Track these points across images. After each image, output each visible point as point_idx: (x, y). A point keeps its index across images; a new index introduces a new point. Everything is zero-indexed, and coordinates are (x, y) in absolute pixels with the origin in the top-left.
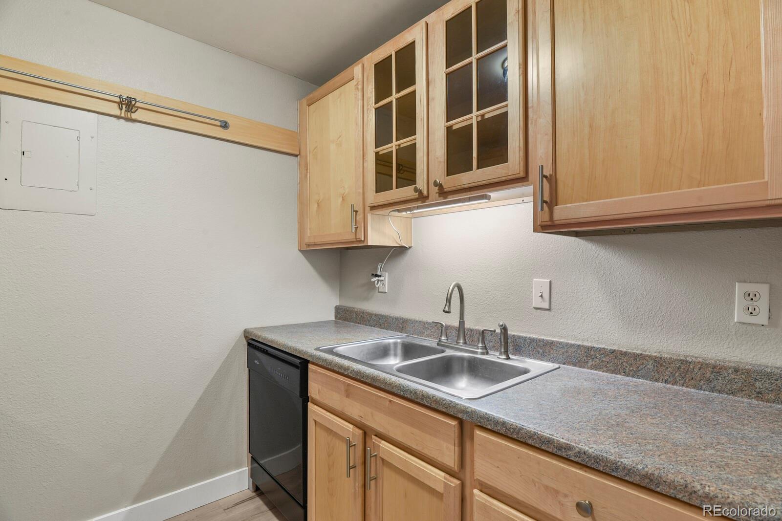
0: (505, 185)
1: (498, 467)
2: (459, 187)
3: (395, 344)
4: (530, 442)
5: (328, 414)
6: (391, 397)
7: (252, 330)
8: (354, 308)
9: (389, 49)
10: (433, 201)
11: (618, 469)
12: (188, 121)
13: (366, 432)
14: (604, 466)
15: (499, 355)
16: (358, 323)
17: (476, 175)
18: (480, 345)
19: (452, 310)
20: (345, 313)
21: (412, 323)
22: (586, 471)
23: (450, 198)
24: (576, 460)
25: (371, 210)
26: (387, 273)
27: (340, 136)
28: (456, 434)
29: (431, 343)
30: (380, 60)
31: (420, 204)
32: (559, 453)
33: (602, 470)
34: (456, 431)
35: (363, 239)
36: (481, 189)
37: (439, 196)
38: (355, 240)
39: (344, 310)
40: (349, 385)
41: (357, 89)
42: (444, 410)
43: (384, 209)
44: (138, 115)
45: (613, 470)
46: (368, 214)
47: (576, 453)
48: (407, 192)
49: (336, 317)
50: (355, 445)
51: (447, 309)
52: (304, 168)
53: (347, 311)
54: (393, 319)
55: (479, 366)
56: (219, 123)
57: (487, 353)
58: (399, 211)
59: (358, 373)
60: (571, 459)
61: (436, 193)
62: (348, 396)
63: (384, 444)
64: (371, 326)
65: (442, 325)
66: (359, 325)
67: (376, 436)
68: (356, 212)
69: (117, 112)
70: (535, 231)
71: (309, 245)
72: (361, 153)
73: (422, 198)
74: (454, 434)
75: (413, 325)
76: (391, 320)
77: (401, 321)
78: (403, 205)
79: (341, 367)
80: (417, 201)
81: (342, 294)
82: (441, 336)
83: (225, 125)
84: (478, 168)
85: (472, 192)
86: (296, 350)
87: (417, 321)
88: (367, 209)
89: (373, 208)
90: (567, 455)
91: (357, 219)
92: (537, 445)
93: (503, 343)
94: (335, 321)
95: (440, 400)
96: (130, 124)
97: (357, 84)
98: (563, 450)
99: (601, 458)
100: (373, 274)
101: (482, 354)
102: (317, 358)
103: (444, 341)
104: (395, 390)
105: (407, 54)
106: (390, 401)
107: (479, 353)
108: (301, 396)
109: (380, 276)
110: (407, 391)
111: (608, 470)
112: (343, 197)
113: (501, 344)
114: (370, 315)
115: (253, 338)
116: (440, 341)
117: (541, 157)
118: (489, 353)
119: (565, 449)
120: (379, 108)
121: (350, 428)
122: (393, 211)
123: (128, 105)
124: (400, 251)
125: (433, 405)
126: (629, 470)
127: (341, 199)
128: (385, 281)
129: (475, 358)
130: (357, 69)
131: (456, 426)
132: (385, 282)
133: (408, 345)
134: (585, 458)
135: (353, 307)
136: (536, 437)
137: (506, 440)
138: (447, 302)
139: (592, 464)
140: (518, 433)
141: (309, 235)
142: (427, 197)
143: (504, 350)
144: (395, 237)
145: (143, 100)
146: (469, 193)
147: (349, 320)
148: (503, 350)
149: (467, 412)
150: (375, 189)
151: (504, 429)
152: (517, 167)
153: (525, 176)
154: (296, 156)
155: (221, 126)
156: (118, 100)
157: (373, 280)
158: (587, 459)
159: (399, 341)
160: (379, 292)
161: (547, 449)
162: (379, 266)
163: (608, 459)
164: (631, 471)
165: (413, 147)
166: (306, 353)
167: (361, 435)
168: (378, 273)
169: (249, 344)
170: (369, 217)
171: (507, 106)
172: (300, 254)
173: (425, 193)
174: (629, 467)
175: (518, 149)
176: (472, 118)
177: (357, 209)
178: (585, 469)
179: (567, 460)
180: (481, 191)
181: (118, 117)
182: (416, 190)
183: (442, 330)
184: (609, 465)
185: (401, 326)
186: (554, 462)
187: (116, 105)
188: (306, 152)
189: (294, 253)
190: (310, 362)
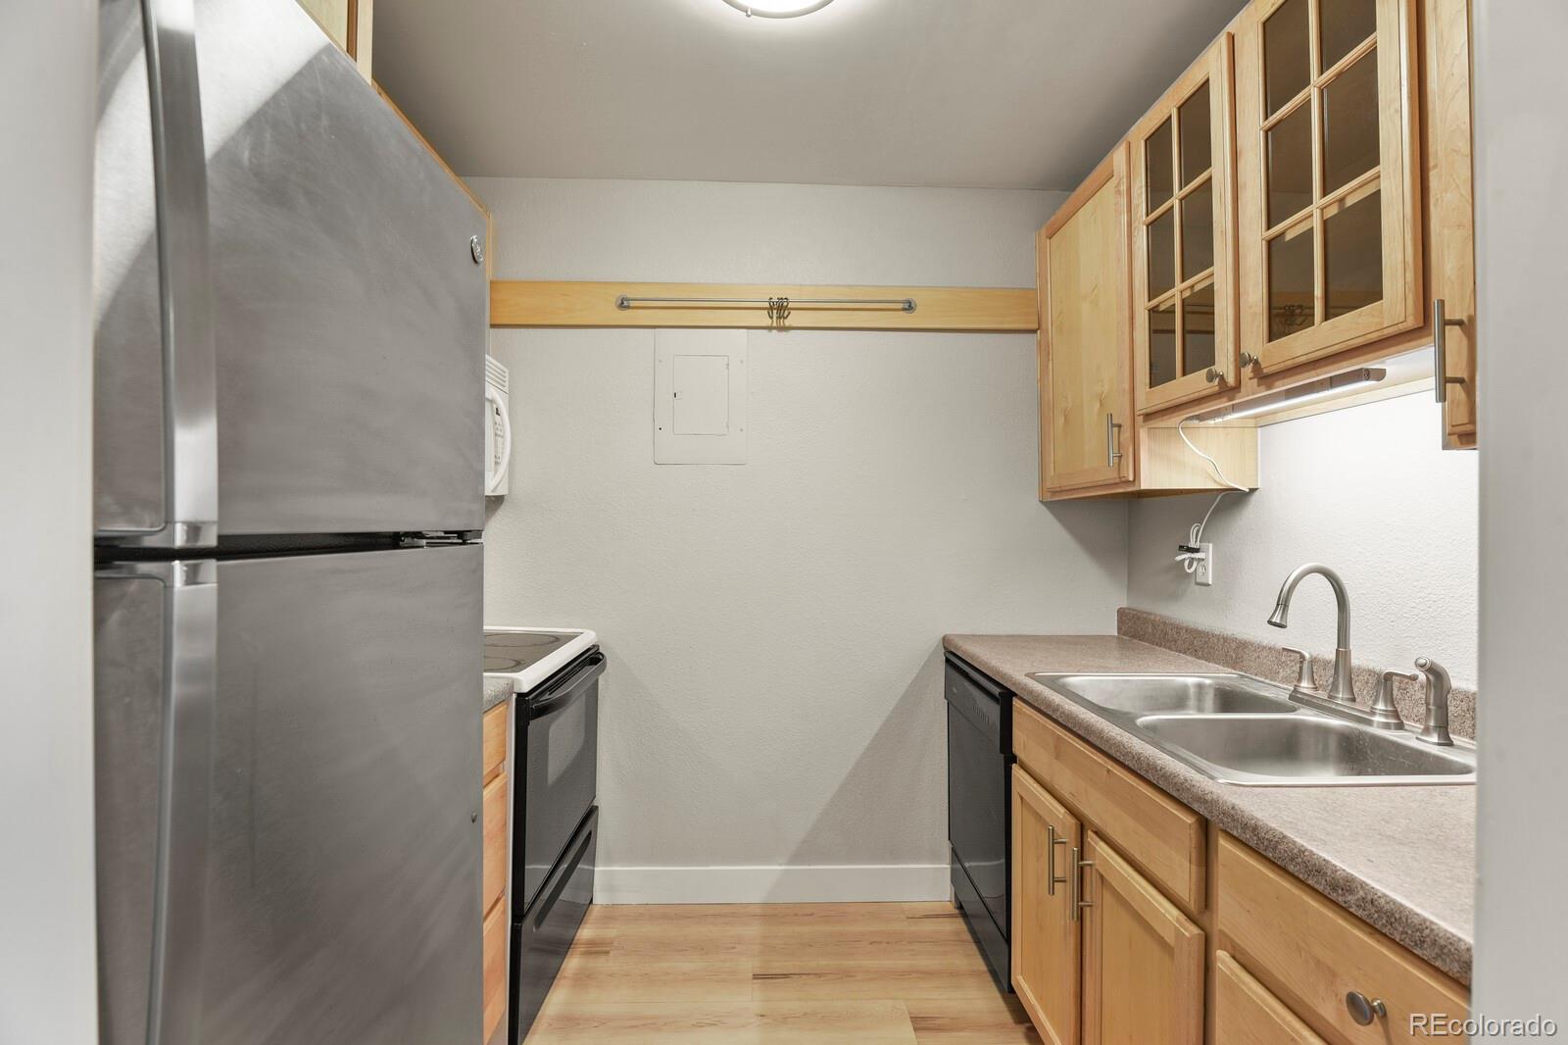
0: (1383, 349)
1: (1248, 911)
2: (1289, 363)
3: (1200, 687)
4: (1291, 868)
5: (1036, 785)
6: (1110, 765)
7: (951, 638)
8: (1150, 614)
9: (1167, 106)
10: (1248, 396)
11: (1424, 941)
12: (856, 312)
13: (1082, 825)
14: (1402, 933)
15: (1422, 734)
16: (1157, 645)
17: (1322, 335)
18: (1380, 706)
19: (1289, 624)
20: (1135, 623)
21: (1255, 651)
22: (1378, 941)
23: (1281, 386)
24: (1360, 913)
25: (1145, 421)
26: (1211, 545)
27: (1096, 286)
28: (1194, 841)
29: (1280, 692)
30: (1154, 129)
31: (1224, 403)
32: (1333, 896)
33: (1398, 940)
34: (1193, 836)
35: (1131, 479)
36: (1334, 363)
37: (1259, 385)
38: (1118, 481)
39: (1133, 617)
40: (1059, 738)
41: (1118, 192)
42: (1175, 794)
43: (1165, 418)
44: (793, 320)
45: (1416, 945)
46: (1141, 431)
47: (1358, 900)
48: (1196, 383)
49: (1119, 629)
50: (1064, 843)
51: (1277, 619)
52: (1045, 351)
53: (1138, 619)
54: (1219, 640)
55: (1369, 752)
56: (901, 306)
57: (1400, 726)
58: (1200, 418)
59: (1070, 716)
60: (1351, 910)
61: (1251, 379)
62: (1056, 758)
63: (1102, 848)
64: (1180, 652)
65: (1302, 657)
66: (1158, 648)
67: (1096, 833)
68: (1120, 426)
69: (767, 321)
70: (1446, 446)
71: (1054, 493)
72: (1126, 314)
73: (1228, 391)
74: (1191, 839)
75: (1256, 655)
76: (1216, 641)
77: (1234, 645)
78: (1197, 408)
79: (1049, 704)
80: (1220, 398)
81: (1132, 586)
82: (1300, 679)
83: (909, 307)
84: (1327, 317)
85: (1318, 371)
86: (998, 672)
87: (1265, 648)
88: (1139, 419)
89: (1149, 416)
90: (1345, 903)
91: (1122, 439)
92: (1301, 876)
93: (1432, 707)
94: (1118, 638)
95: (1170, 776)
96: (783, 334)
97: (1118, 183)
98: (1340, 891)
99: (1397, 916)
100: (1181, 547)
101: (1387, 726)
102: (1022, 688)
103: (1305, 691)
104: (1112, 752)
105: (1196, 107)
106: (1109, 771)
107: (1375, 724)
108: (1002, 751)
109: (1197, 550)
110: (1127, 754)
111: (1408, 942)
112: (1101, 401)
113: (1428, 710)
114: (1178, 628)
115: (953, 650)
116: (1295, 691)
117: (1449, 278)
118: (1406, 727)
119: (1342, 890)
120: (1155, 220)
121: (1060, 812)
122: (1187, 419)
123: (780, 308)
124: (1232, 500)
125: (1161, 784)
126: (1442, 947)
127: (1098, 404)
128: (1207, 562)
129: (1361, 733)
130: (1118, 157)
131: (1193, 826)
132: (1208, 564)
133: (1232, 692)
134: (1373, 911)
135: (1148, 611)
136: (1300, 860)
137: (1257, 860)
138: (1278, 605)
139: (1383, 925)
140: (1275, 848)
141: (1052, 473)
142: (1237, 387)
143: (1436, 721)
144: (1209, 471)
145: (797, 298)
146: (1313, 372)
147: (1142, 638)
148: (1432, 723)
149: (1206, 802)
150: (1148, 381)
151: (1255, 838)
152: (1400, 307)
153: (1421, 325)
154: (1034, 331)
155: (904, 309)
156: (767, 305)
157: (1179, 558)
158: (1376, 915)
159: (1208, 681)
160: (1198, 584)
161: (1317, 886)
162: (1193, 530)
163: (1409, 921)
164: (1446, 951)
165: (1209, 291)
166: (1010, 679)
167: (1074, 827)
168: (1192, 544)
169: (949, 664)
170: (1143, 434)
171: (1379, 177)
172: (1044, 509)
173: (1231, 380)
174: (1442, 942)
175: (1400, 267)
176: (1312, 215)
177: (1120, 422)
178: (1378, 936)
179: (1343, 909)
180: (1336, 366)
181: (770, 328)
182: (1211, 377)
183: (1301, 668)
184: (1410, 932)
185: (1234, 656)
186: (1330, 914)
187: (766, 312)
188: (1048, 323)
189: (1031, 504)
190: (1016, 695)
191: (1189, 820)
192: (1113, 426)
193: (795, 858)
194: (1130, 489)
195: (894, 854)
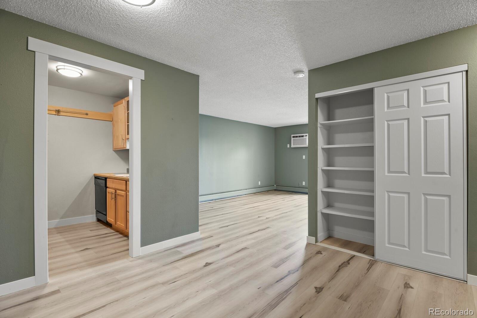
5: (110, 189)
7: (96, 174)
13: (116, 190)
28: (125, 184)
44: (62, 114)
52: (113, 125)
56: (85, 114)
62: (113, 183)
67: (118, 190)
69: (55, 113)
71: (115, 149)
83: (87, 114)
86: (105, 176)
88: (126, 139)
91: (124, 142)
96: (59, 116)
97: (124, 105)
102: (109, 177)
108: (105, 187)
112: (121, 135)
115: (96, 176)
121: (113, 190)
123: (58, 112)
130: (123, 101)
141: (114, 146)
145: (62, 110)
154: (111, 121)
156: (55, 110)
166: (107, 176)
169: (95, 178)
170: (127, 141)
172: (114, 152)
181: (55, 115)
187: (55, 112)
188: (114, 120)
189: (111, 151)
190: (107, 178)
191: (125, 182)
192: (123, 140)
193: (62, 218)
194: (125, 149)
195: (83, 214)
